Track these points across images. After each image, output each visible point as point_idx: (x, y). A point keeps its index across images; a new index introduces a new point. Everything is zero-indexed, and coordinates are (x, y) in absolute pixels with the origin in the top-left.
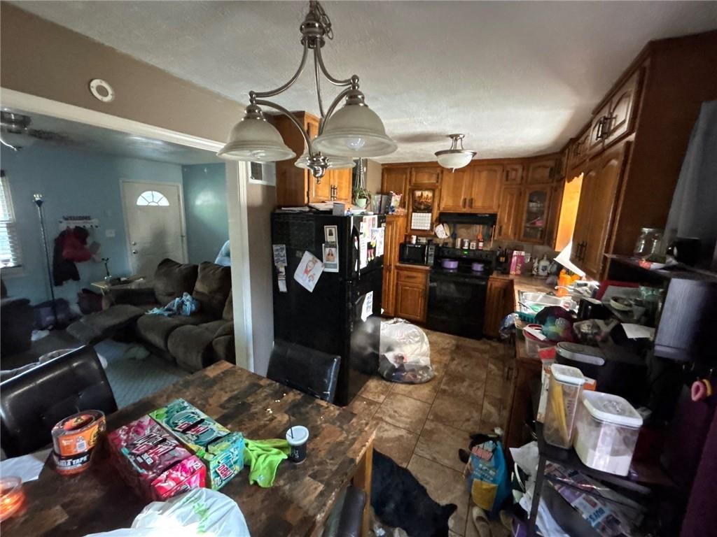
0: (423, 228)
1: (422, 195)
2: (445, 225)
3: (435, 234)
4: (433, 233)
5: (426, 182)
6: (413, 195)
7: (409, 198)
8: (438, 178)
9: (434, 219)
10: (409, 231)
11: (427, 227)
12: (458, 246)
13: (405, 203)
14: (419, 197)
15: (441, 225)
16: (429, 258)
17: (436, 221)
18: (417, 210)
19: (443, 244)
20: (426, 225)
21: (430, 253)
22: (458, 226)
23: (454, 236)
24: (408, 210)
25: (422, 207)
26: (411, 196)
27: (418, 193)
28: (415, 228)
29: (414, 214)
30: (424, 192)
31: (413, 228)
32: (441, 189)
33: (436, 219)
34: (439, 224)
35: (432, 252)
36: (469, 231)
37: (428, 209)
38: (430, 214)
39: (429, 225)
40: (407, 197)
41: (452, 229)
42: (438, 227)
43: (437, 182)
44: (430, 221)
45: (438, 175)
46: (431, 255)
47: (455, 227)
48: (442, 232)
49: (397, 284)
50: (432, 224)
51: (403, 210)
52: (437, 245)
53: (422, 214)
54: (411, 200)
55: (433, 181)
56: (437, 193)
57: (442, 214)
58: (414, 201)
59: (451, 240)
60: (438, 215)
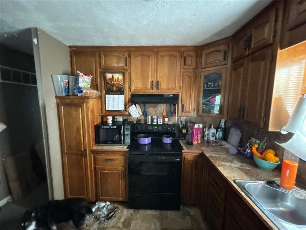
0: (117, 109)
1: (113, 77)
2: (137, 105)
3: (129, 113)
4: (128, 113)
5: (116, 65)
6: (105, 77)
7: (101, 81)
8: (126, 61)
9: (127, 100)
10: (104, 112)
11: (121, 108)
12: (149, 122)
13: (97, 85)
14: (110, 79)
15: (134, 106)
16: (126, 137)
17: (129, 102)
18: (110, 91)
19: (137, 122)
20: (120, 106)
21: (126, 133)
22: (147, 105)
23: (145, 114)
24: (101, 92)
25: (115, 89)
26: (102, 79)
27: (109, 76)
28: (110, 109)
29: (107, 95)
30: (114, 75)
31: (107, 109)
32: (130, 72)
33: (129, 100)
34: (132, 105)
35: (128, 132)
36: (156, 109)
37: (120, 91)
38: (123, 96)
39: (123, 106)
40: (99, 79)
41: (143, 109)
42: (131, 107)
43: (126, 65)
44: (123, 103)
45: (126, 58)
46: (127, 135)
47: (144, 106)
48: (135, 112)
49: (95, 168)
50: (125, 105)
51: (95, 92)
52: (131, 124)
53: (115, 95)
54: (103, 82)
55: (122, 64)
56: (127, 77)
57: (133, 96)
58: (106, 83)
59: (143, 117)
60: (130, 96)
